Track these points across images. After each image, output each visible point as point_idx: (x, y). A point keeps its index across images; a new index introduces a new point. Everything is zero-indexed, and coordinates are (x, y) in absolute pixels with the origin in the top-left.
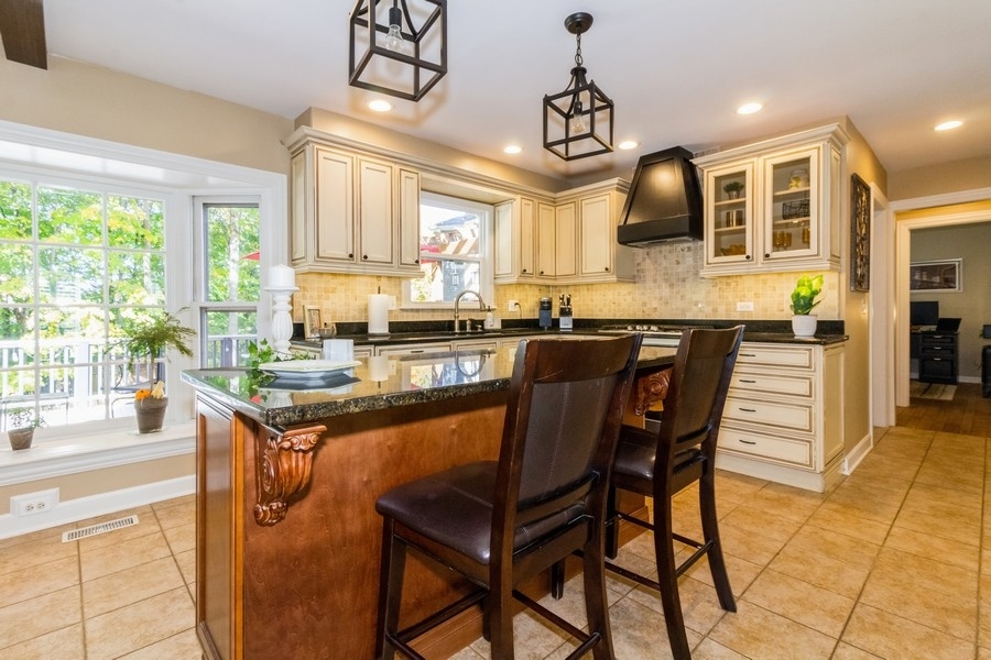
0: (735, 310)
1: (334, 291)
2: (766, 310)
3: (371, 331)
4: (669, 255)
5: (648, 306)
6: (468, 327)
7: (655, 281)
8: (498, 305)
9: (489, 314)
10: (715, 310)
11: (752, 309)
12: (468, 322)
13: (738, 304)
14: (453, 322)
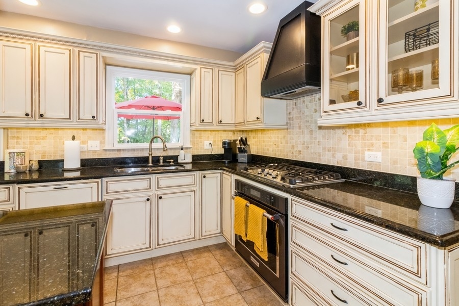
0: (363, 159)
1: (44, 138)
2: (395, 162)
3: (66, 166)
4: (310, 105)
5: (296, 149)
6: (161, 161)
7: (300, 127)
8: (194, 144)
9: (182, 151)
10: (345, 157)
11: (379, 159)
12: (161, 158)
13: (367, 153)
14: (148, 157)
